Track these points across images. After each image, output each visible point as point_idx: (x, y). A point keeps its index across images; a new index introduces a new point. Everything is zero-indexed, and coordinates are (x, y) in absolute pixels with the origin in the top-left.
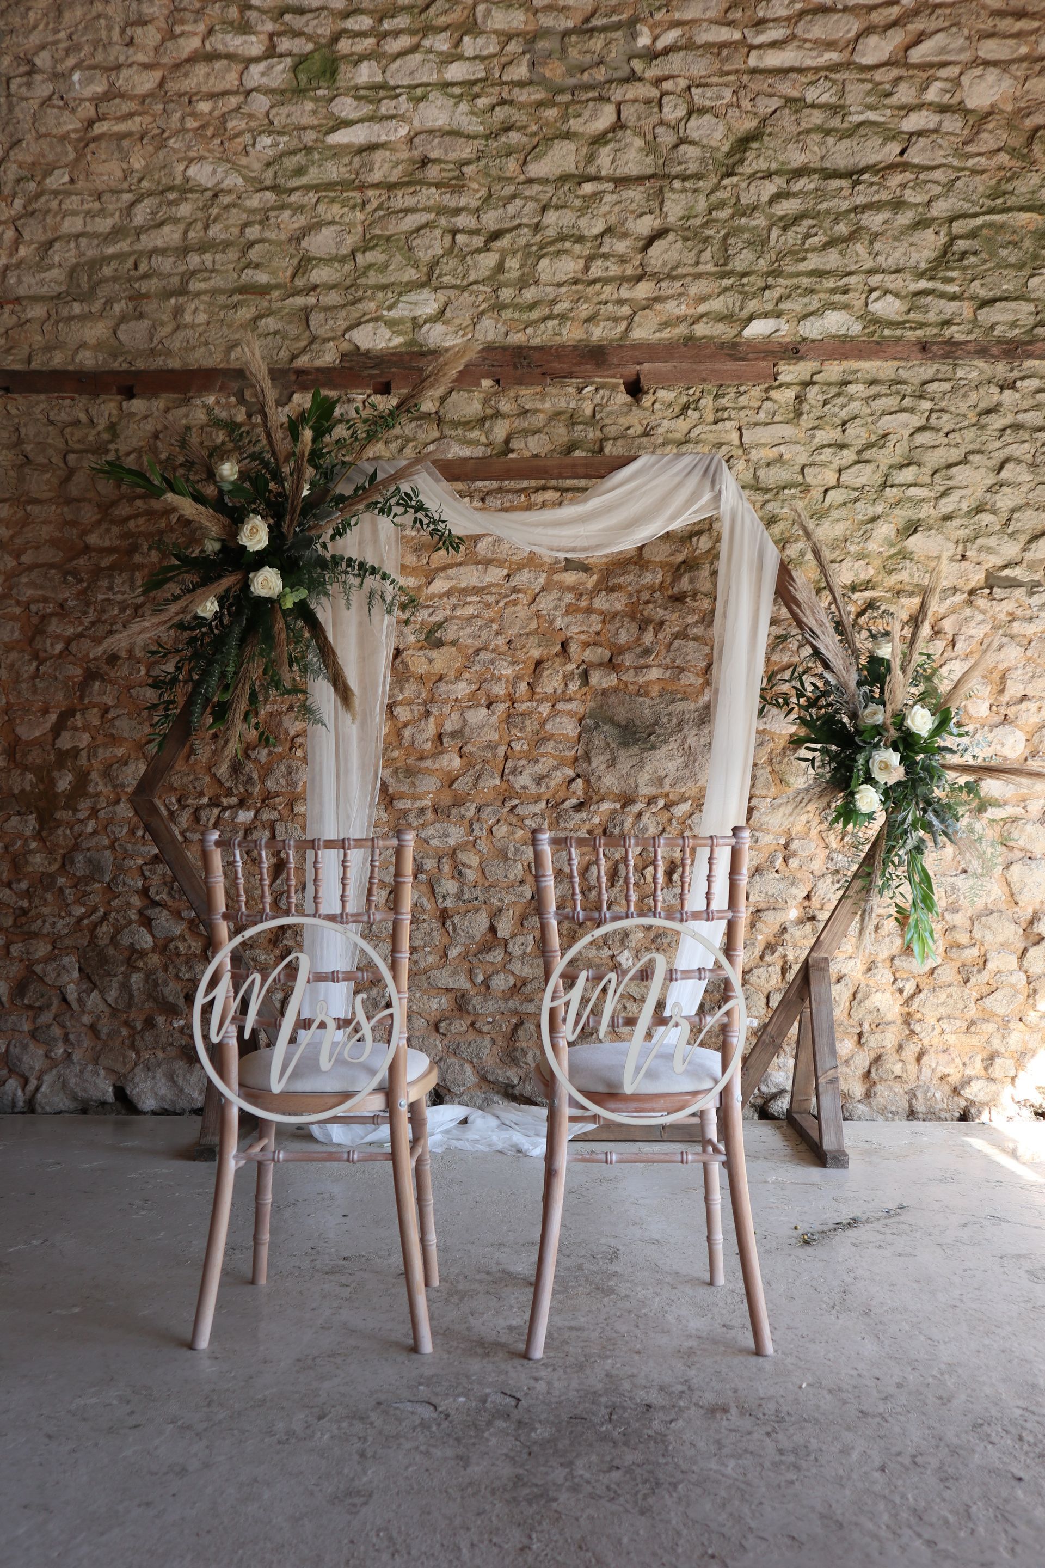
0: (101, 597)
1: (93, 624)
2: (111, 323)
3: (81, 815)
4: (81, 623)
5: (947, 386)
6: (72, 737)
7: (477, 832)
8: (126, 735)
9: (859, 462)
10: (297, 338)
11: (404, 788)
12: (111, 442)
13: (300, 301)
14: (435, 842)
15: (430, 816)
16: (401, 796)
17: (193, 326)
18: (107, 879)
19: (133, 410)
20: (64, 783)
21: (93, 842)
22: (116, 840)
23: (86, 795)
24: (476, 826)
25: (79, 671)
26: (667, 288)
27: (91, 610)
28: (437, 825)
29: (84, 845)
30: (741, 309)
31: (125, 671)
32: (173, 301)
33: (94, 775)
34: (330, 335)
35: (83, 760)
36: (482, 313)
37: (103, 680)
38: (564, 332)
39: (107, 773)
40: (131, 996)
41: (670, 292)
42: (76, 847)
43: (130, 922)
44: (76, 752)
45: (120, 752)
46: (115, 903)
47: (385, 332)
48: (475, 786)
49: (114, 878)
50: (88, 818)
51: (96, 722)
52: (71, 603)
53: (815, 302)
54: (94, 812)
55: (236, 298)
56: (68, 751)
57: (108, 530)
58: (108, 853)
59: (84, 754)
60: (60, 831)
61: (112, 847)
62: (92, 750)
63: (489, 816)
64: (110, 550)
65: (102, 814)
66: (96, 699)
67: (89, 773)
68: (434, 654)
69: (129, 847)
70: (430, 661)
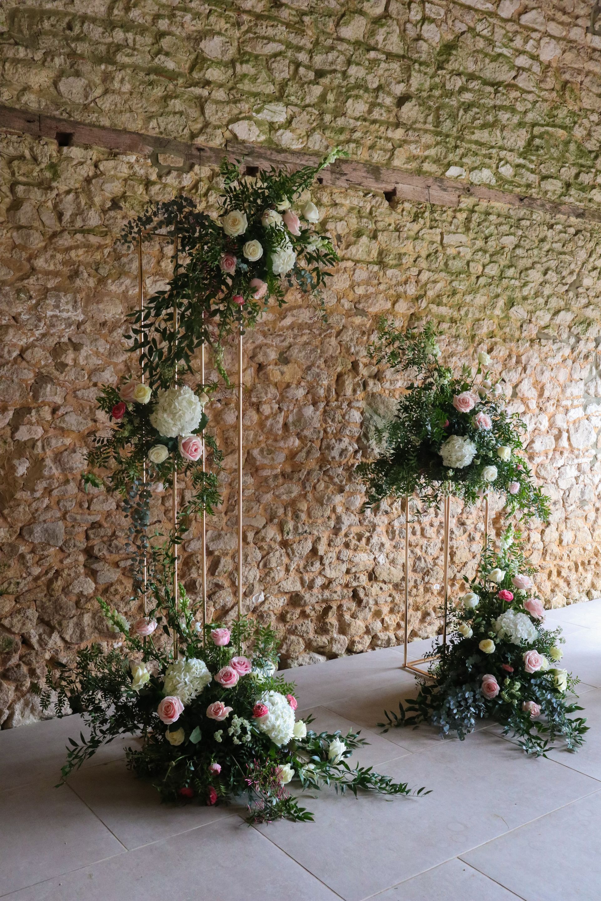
0: (49, 313)
1: (44, 335)
2: (52, 74)
3: (38, 495)
4: (33, 335)
5: (528, 223)
6: (29, 431)
7: (308, 489)
8: (74, 428)
9: (491, 262)
10: (195, 120)
11: (266, 462)
12: (53, 179)
13: (197, 91)
14: (284, 497)
15: (281, 480)
16: (263, 467)
17: (120, 93)
18: (60, 543)
19: (72, 155)
20: (22, 469)
21: (49, 515)
22: (66, 513)
23: (42, 477)
24: (307, 485)
25: (32, 375)
26: (412, 135)
27: (42, 324)
28: (285, 486)
29: (42, 518)
30: (445, 158)
31: (72, 376)
32: (103, 67)
33: (48, 462)
34: (218, 123)
35: (39, 450)
36: (314, 129)
37: (54, 384)
38: (359, 153)
39: (58, 458)
40: (82, 631)
41: (412, 139)
42: (34, 520)
43: (78, 576)
44: (33, 443)
45: (68, 441)
46: (67, 561)
47: (255, 130)
48: (306, 459)
49: (65, 542)
50: (43, 496)
51: (49, 417)
52: (24, 317)
53: (478, 161)
54: (48, 491)
55: (153, 77)
56: (25, 442)
57: (53, 257)
58: (60, 523)
59: (39, 444)
60: (21, 509)
61: (64, 518)
62: (46, 441)
63: (314, 479)
64: (56, 274)
65: (55, 493)
66: (49, 399)
67: (43, 460)
68: (285, 368)
69: (78, 517)
70: (282, 373)
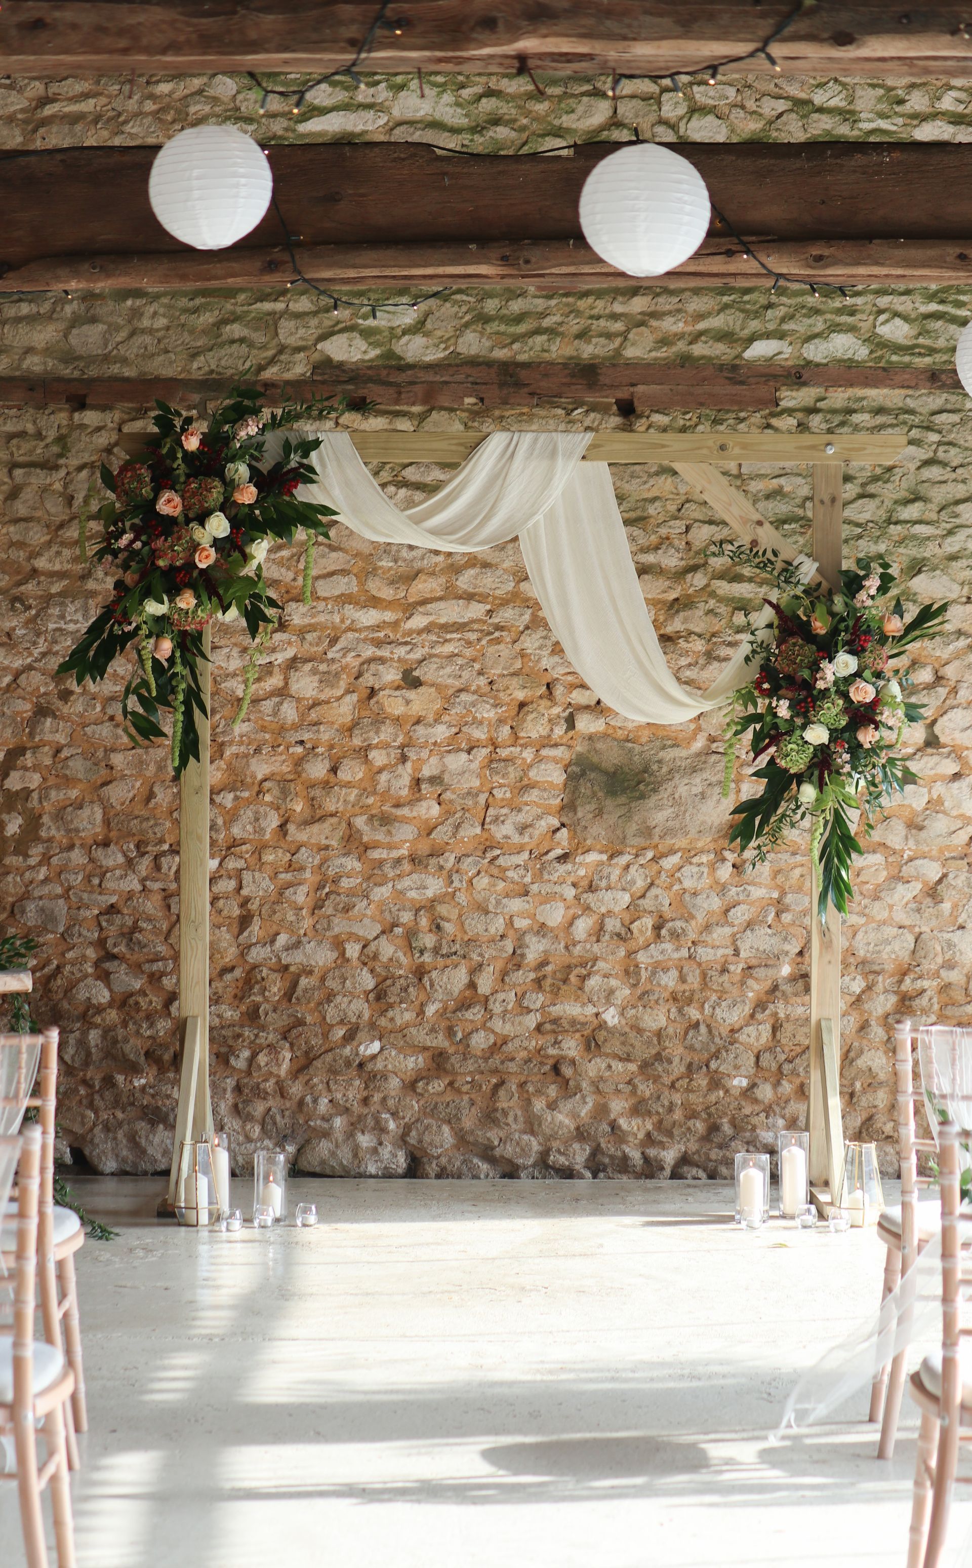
0: (51, 626)
1: (44, 655)
2: (61, 326)
3: (32, 861)
4: (31, 654)
5: (955, 418)
6: (22, 778)
7: (456, 884)
8: (80, 776)
9: (861, 496)
10: (264, 347)
11: (380, 836)
12: (60, 456)
13: (267, 306)
14: (412, 894)
15: (406, 866)
16: (376, 846)
17: (151, 331)
18: (61, 929)
19: (86, 421)
20: (13, 826)
21: (46, 890)
22: (70, 888)
23: (38, 839)
24: (455, 877)
25: (28, 706)
26: (665, 303)
27: (41, 641)
28: (414, 876)
29: (37, 893)
30: (742, 329)
31: (79, 707)
32: (129, 303)
33: (45, 819)
34: (301, 343)
35: (34, 802)
36: (466, 325)
37: (55, 717)
38: (554, 348)
39: (59, 815)
40: (89, 1054)
41: (668, 307)
42: (26, 896)
43: (86, 976)
44: (26, 793)
45: (74, 793)
46: (70, 955)
47: (360, 344)
48: (454, 835)
49: (68, 929)
50: (40, 864)
51: (48, 761)
52: (19, 632)
53: (819, 324)
54: (46, 859)
55: (198, 301)
56: (17, 792)
57: (58, 553)
58: (61, 902)
59: (35, 795)
60: (10, 878)
61: (66, 895)
62: (44, 791)
63: (469, 866)
64: (61, 575)
65: (55, 861)
66: (48, 737)
67: (40, 816)
68: (411, 694)
69: (85, 896)
70: (408, 702)
